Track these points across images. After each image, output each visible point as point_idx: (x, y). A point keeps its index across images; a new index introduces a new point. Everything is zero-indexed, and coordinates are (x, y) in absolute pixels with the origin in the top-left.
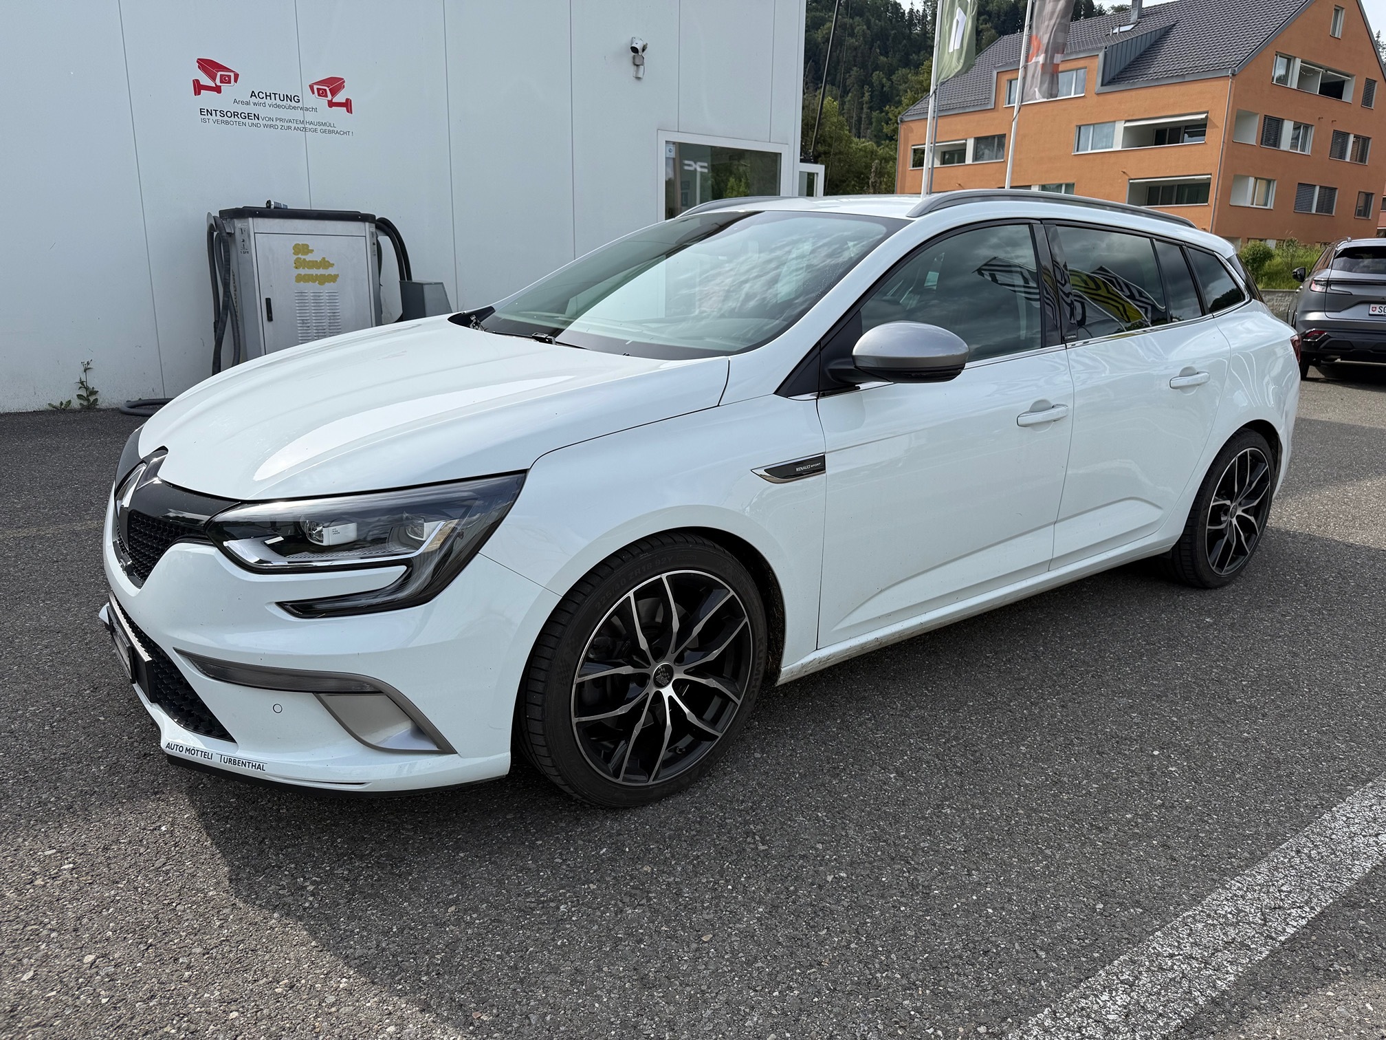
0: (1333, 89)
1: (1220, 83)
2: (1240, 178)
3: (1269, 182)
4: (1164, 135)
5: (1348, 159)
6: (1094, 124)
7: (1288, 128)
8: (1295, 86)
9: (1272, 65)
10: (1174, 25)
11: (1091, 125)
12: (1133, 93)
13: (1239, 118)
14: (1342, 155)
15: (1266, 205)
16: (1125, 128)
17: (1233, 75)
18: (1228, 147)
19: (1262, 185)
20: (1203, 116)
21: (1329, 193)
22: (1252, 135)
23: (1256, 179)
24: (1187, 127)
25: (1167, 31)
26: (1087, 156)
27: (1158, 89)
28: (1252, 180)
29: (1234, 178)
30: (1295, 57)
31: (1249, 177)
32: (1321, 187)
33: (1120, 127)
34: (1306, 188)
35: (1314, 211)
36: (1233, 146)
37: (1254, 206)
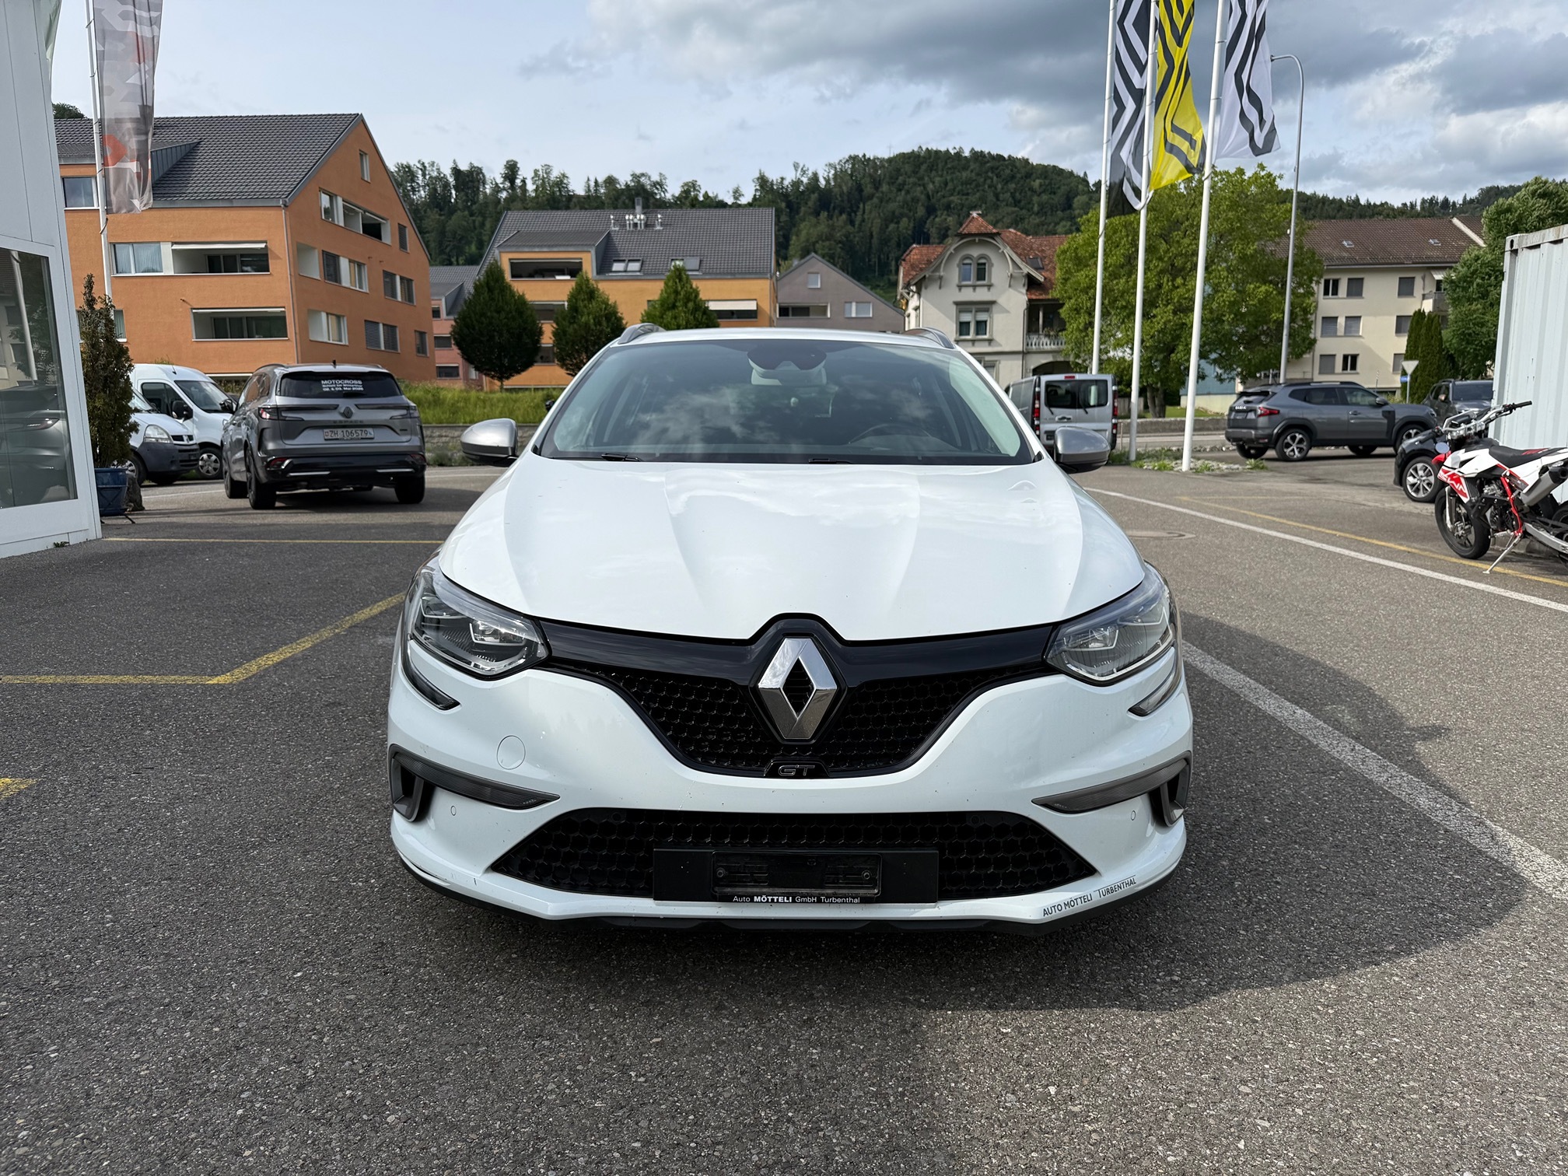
0: (373, 230)
1: (272, 213)
2: (313, 313)
3: (339, 317)
4: (217, 262)
5: (399, 299)
6: (132, 243)
7: (344, 264)
8: (342, 224)
9: (319, 200)
10: (199, 143)
11: (129, 243)
12: (176, 213)
13: (300, 251)
14: (394, 295)
15: (340, 340)
16: (174, 251)
17: (285, 205)
18: (296, 282)
19: (333, 319)
20: (262, 246)
21: (391, 329)
22: (315, 269)
23: (327, 314)
24: (242, 256)
25: (193, 149)
26: (131, 280)
27: (203, 212)
28: (324, 315)
29: (308, 314)
30: (336, 196)
31: (320, 312)
32: (384, 325)
33: (167, 250)
34: (371, 324)
35: (383, 348)
36: (299, 279)
37: (331, 342)
